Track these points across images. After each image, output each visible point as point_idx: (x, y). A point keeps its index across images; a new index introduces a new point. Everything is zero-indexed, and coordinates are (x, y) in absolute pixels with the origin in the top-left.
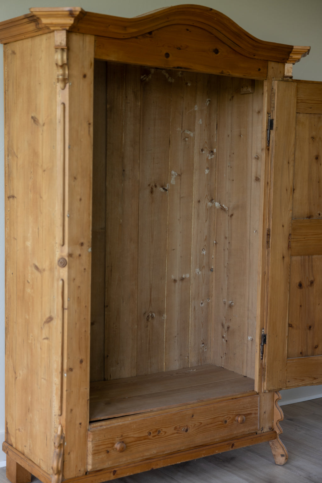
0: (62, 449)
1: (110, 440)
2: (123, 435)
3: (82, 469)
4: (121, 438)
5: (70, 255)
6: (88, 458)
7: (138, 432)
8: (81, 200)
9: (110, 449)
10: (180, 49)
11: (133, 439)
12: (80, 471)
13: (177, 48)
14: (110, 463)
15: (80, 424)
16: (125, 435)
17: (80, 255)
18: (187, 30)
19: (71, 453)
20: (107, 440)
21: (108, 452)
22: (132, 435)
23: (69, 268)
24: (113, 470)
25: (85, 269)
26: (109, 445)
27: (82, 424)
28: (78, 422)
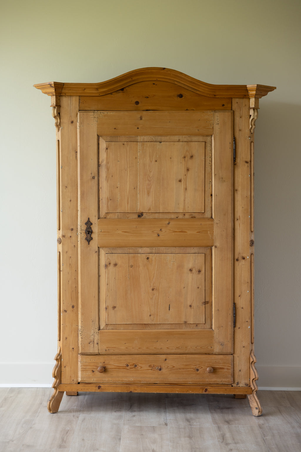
0: (60, 363)
1: (95, 363)
2: (105, 362)
3: (75, 380)
4: (104, 364)
5: (64, 236)
6: (79, 373)
7: (117, 362)
8: (70, 201)
9: (95, 370)
10: (148, 98)
11: (113, 367)
12: (73, 380)
13: (146, 97)
14: (95, 379)
15: (73, 349)
16: (107, 362)
17: (71, 237)
18: (154, 84)
19: (67, 367)
20: (92, 363)
21: (93, 371)
22: (112, 364)
23: (63, 245)
24: (98, 385)
25: (74, 246)
26: (95, 367)
27: (74, 348)
28: (71, 347)
